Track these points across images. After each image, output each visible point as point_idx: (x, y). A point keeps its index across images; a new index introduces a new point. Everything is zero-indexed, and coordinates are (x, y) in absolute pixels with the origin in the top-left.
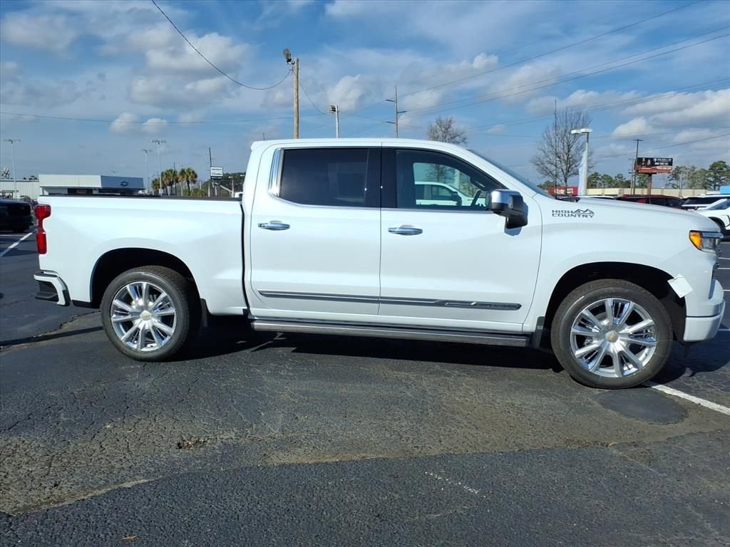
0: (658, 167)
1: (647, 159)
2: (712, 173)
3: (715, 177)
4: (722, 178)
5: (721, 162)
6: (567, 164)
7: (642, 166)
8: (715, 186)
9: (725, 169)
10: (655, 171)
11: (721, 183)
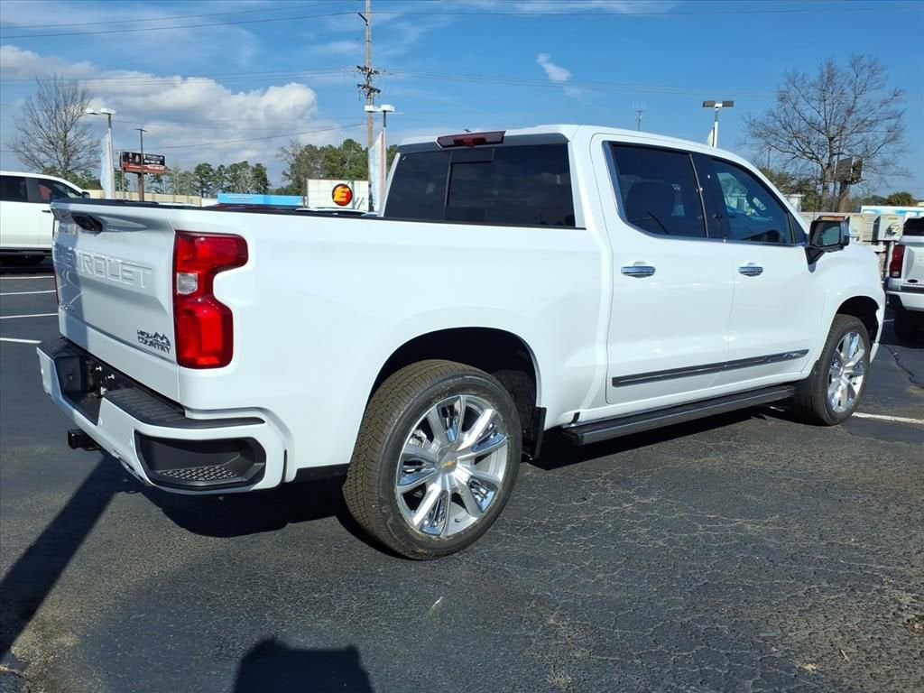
0: (149, 166)
1: (134, 155)
2: (198, 177)
3: (202, 182)
4: (209, 183)
5: (206, 164)
6: (64, 154)
7: (129, 163)
8: (203, 192)
9: (211, 173)
10: (146, 171)
11: (208, 189)
